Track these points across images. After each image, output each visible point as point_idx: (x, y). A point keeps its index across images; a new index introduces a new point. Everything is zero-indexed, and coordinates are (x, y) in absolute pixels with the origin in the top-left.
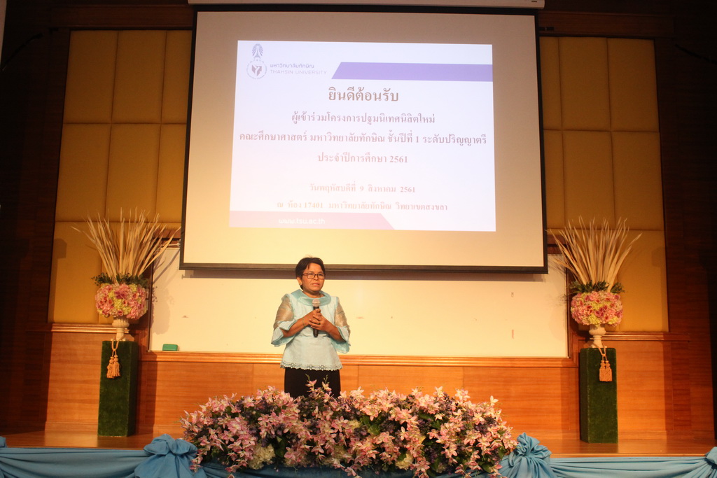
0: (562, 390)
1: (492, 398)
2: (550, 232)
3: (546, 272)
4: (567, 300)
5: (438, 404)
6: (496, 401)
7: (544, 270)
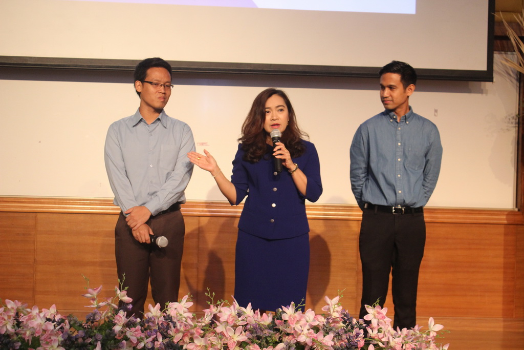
0: (504, 258)
1: (431, 321)
2: (499, 16)
3: (490, 79)
4: (519, 123)
5: (331, 335)
6: (439, 327)
7: (487, 76)
